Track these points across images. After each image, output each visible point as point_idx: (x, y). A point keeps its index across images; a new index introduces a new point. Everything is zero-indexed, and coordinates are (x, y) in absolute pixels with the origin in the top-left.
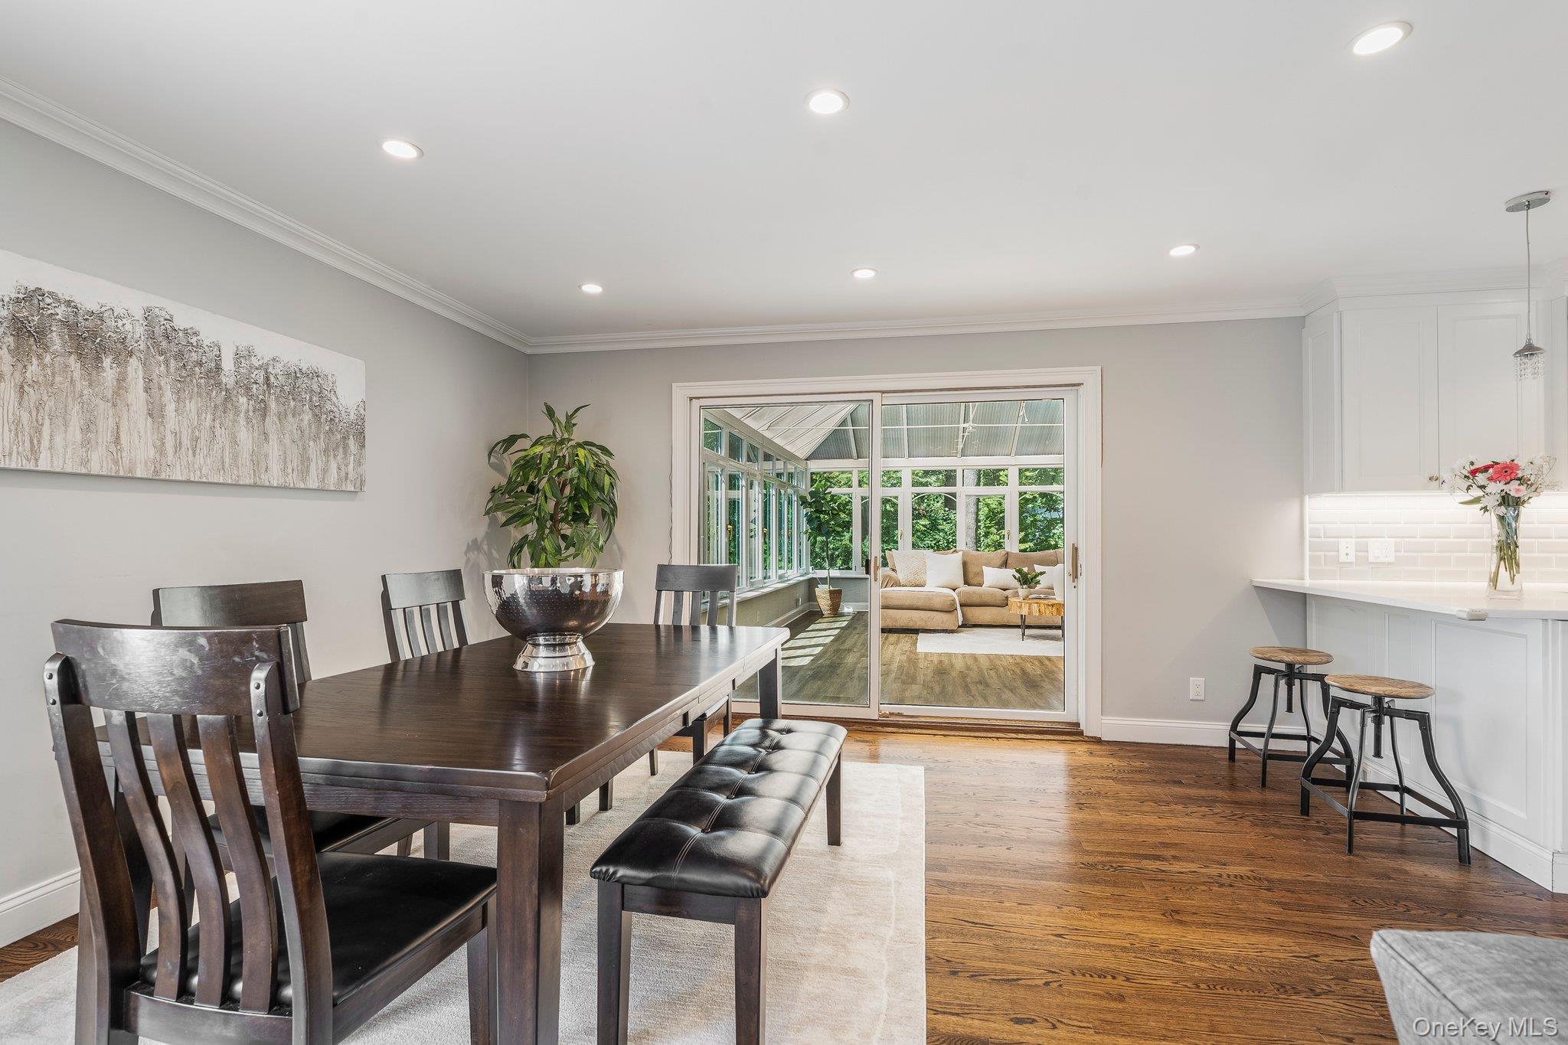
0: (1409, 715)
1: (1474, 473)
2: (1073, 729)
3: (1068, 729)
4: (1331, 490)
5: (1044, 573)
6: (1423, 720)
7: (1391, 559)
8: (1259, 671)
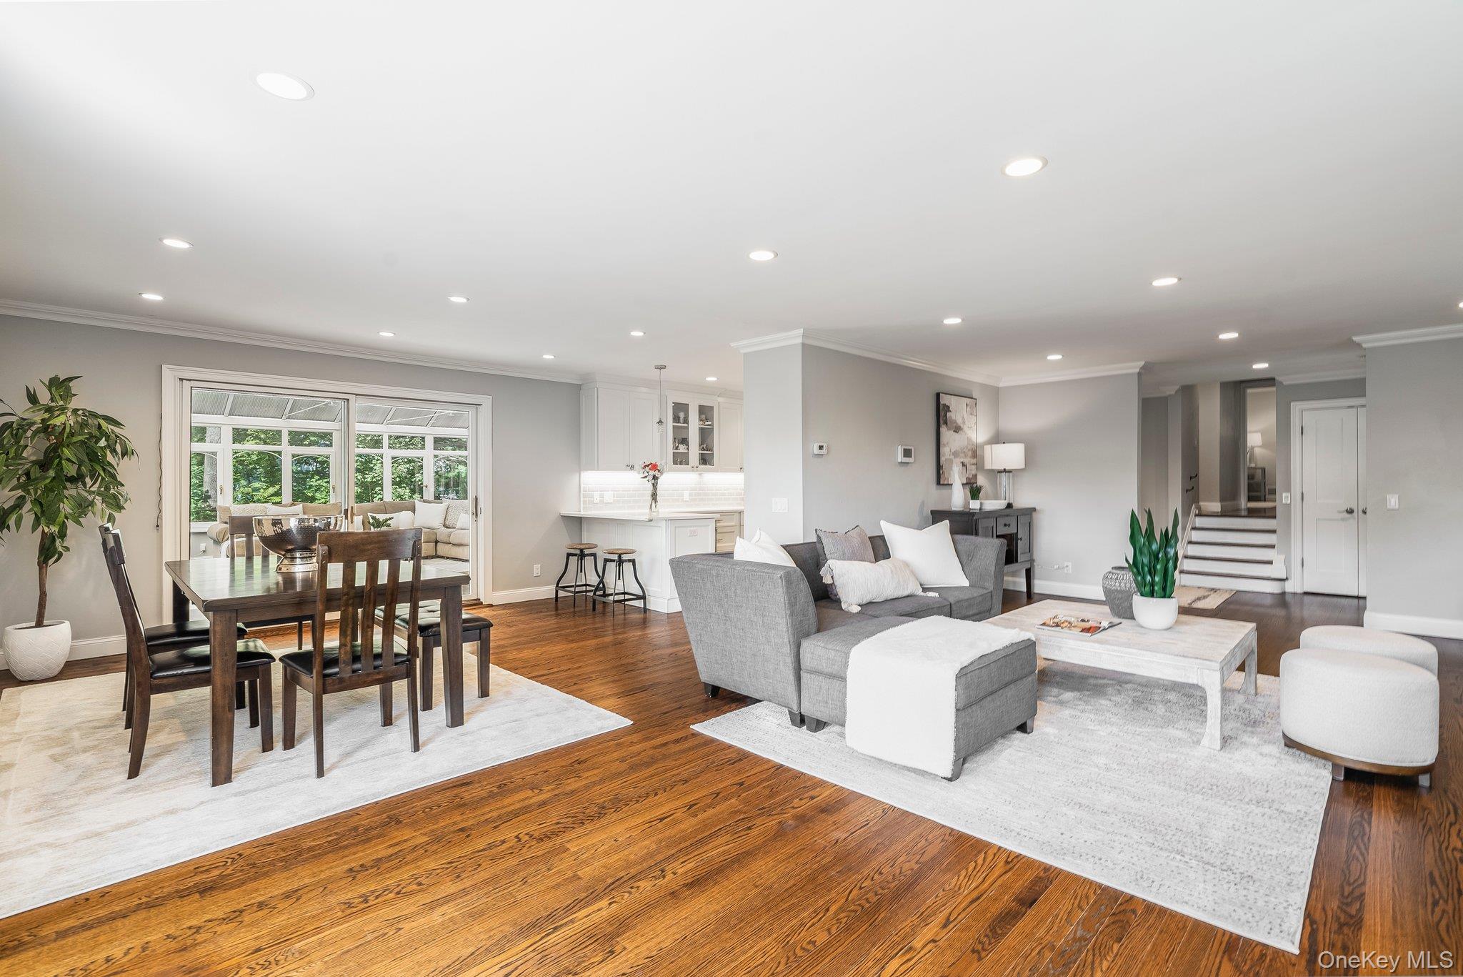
0: (629, 561)
1: (645, 466)
2: (477, 602)
3: (474, 602)
4: (593, 469)
5: (392, 518)
6: (633, 561)
7: (612, 501)
8: (569, 555)
